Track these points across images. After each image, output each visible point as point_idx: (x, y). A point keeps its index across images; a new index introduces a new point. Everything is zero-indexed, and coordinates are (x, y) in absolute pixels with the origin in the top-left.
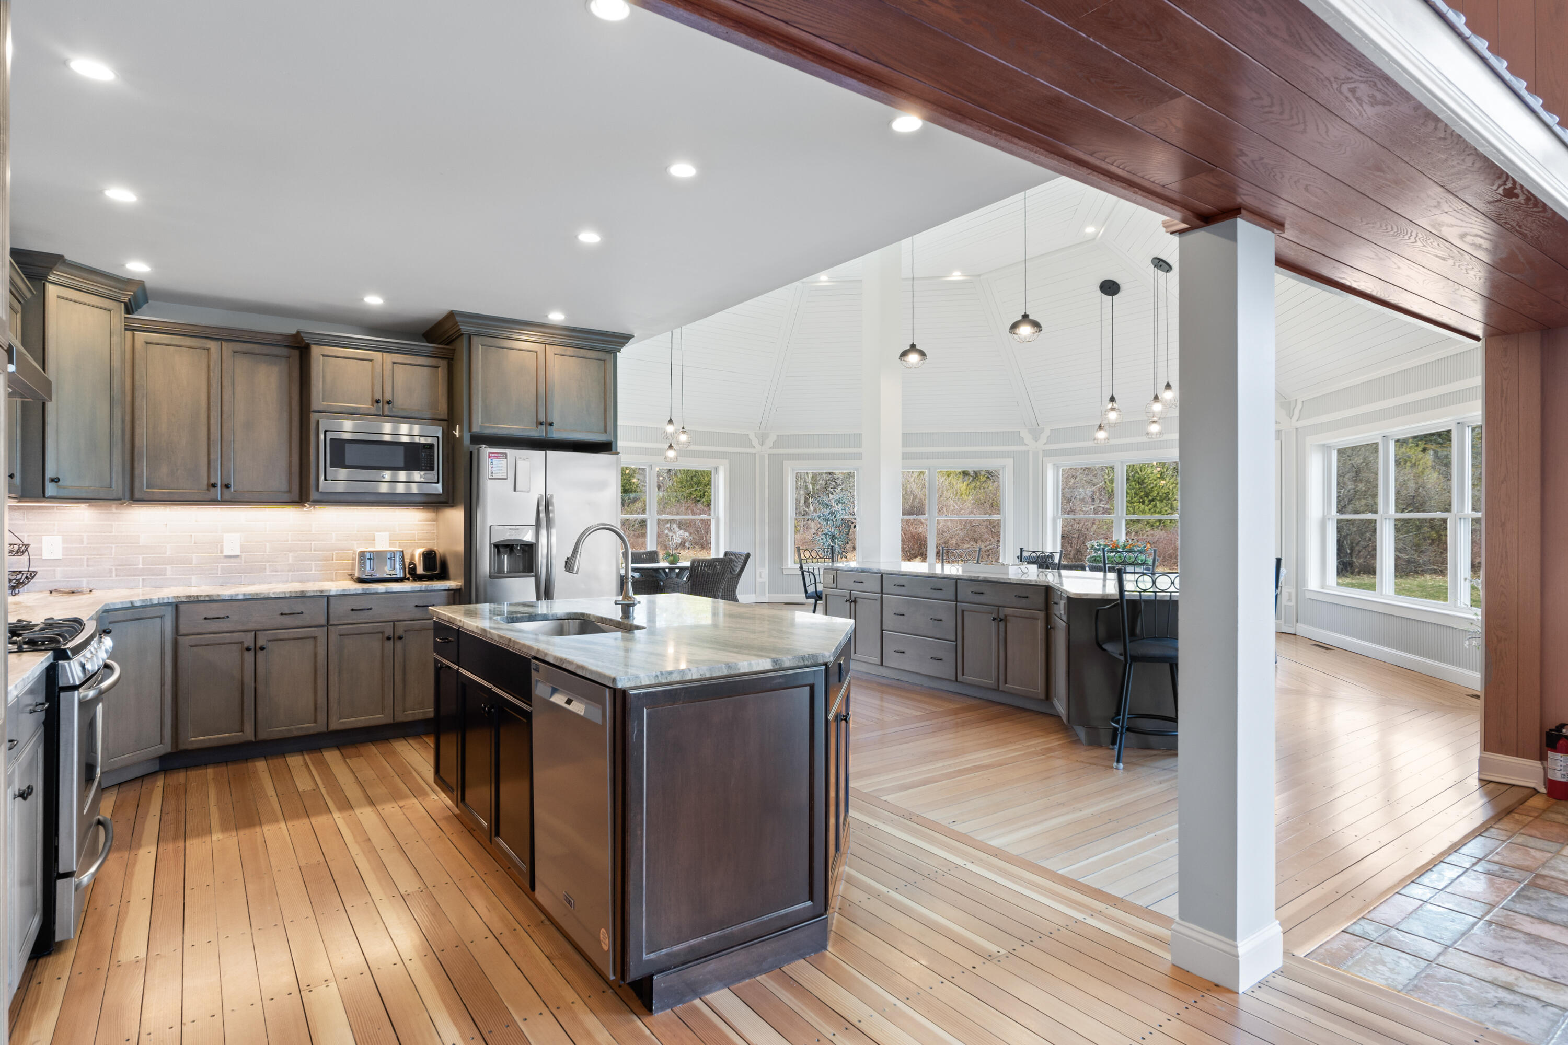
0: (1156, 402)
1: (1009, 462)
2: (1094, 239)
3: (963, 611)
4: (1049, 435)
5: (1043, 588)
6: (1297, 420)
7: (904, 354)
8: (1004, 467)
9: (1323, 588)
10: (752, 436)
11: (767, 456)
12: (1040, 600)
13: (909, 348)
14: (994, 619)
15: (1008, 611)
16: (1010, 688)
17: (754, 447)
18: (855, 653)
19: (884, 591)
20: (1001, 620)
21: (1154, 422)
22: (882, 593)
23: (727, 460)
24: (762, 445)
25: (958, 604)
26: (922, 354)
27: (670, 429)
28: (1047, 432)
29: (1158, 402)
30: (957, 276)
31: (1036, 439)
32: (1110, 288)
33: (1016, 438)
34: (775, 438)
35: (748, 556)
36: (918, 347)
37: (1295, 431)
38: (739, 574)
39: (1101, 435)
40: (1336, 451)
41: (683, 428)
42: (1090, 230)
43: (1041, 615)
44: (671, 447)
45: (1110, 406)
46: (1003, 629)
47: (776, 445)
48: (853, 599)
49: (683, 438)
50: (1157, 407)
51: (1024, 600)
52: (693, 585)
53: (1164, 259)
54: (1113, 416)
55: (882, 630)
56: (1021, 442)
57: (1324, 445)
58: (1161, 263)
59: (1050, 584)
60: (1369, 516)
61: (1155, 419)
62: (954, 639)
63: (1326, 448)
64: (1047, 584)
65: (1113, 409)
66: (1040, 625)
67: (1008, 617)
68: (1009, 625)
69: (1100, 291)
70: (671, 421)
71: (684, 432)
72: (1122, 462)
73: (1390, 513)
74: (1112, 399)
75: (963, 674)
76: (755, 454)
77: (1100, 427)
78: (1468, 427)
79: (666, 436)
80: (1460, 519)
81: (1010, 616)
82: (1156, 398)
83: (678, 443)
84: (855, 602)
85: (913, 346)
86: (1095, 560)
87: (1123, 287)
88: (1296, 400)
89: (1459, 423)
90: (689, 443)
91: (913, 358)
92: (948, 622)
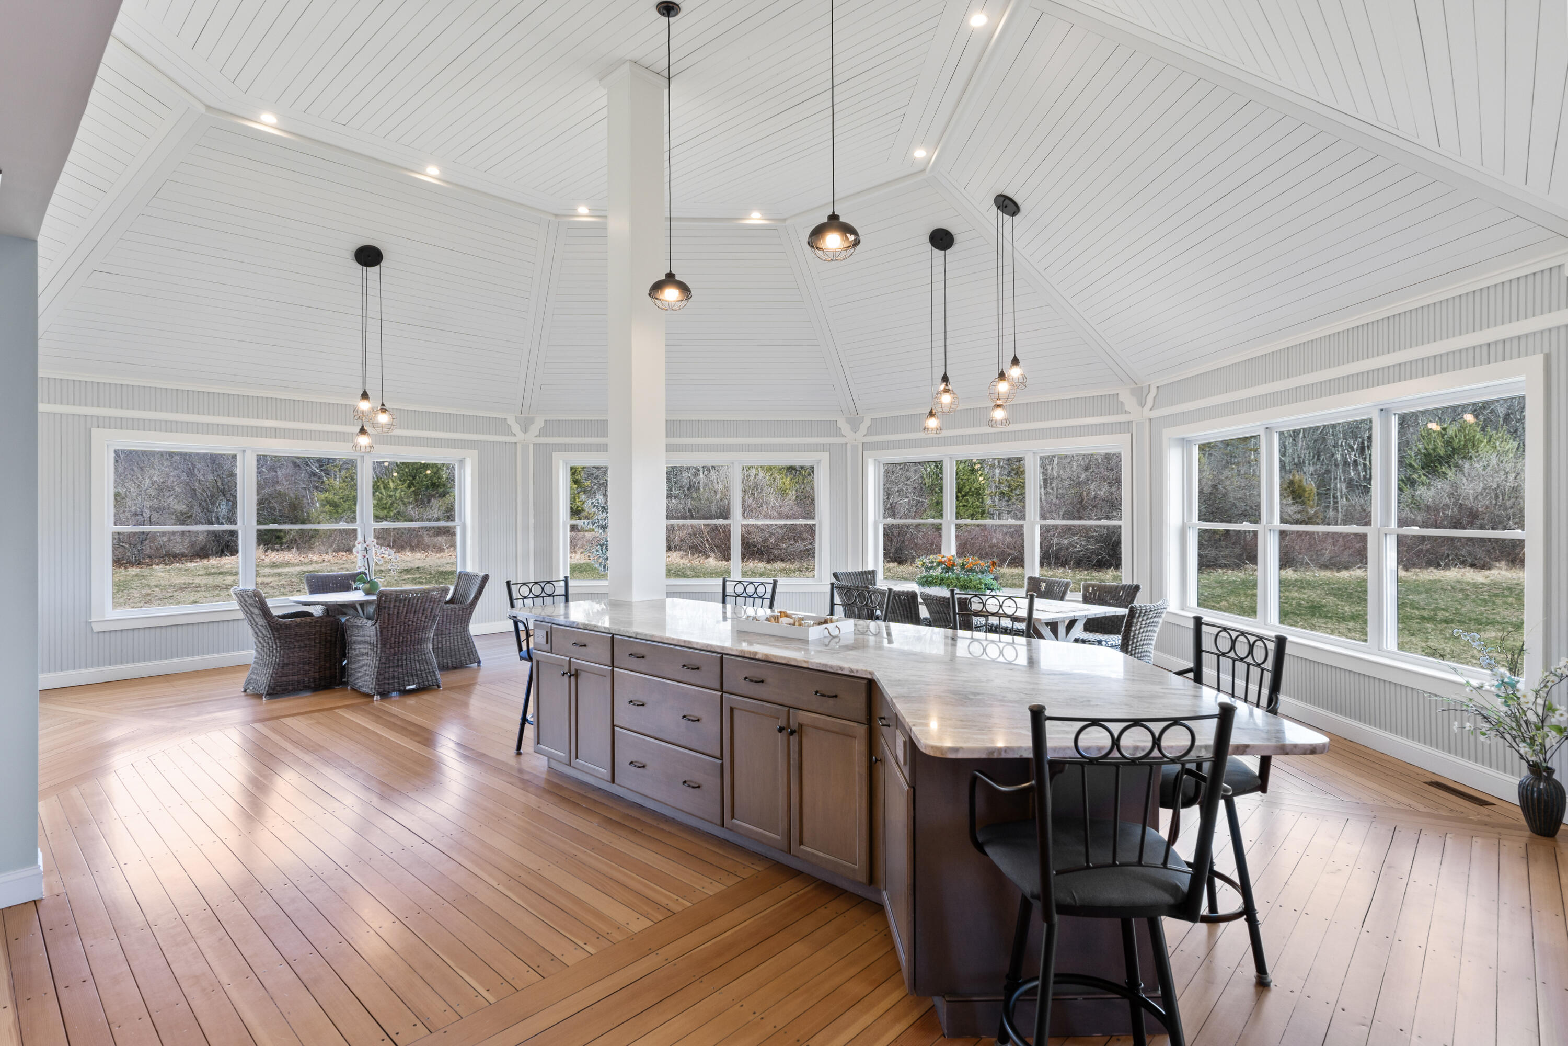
0: (1001, 380)
1: (825, 457)
2: (924, 170)
3: (732, 710)
4: (869, 425)
5: (865, 681)
6: (1151, 410)
7: (657, 287)
8: (819, 462)
9: (1183, 610)
10: (511, 421)
11: (531, 447)
12: (858, 703)
13: (664, 278)
14: (781, 730)
15: (804, 717)
16: (808, 853)
17: (515, 435)
18: (577, 757)
19: (615, 664)
20: (792, 732)
21: (998, 406)
22: (613, 666)
23: (476, 451)
24: (525, 432)
25: (724, 694)
26: (684, 288)
27: (364, 406)
28: (867, 423)
29: (1004, 380)
30: (756, 218)
31: (855, 430)
32: (941, 240)
33: (831, 428)
34: (543, 424)
35: (486, 578)
36: (677, 278)
37: (1148, 421)
38: (473, 604)
39: (932, 423)
40: (1197, 446)
41: (383, 405)
42: (920, 154)
43: (861, 730)
44: (362, 431)
45: (943, 387)
46: (797, 749)
47: (543, 432)
48: (573, 672)
49: (383, 418)
50: (1003, 387)
51: (831, 701)
52: (384, 628)
53: (1011, 196)
54: (946, 399)
55: (613, 726)
56: (838, 433)
57: (1183, 439)
58: (1007, 202)
59: (875, 678)
60: (1245, 526)
61: (999, 402)
62: (718, 754)
63: (1185, 443)
64: (869, 677)
65: (946, 391)
66: (859, 747)
67: (804, 728)
68: (805, 741)
69: (930, 244)
70: (365, 396)
71: (384, 410)
72: (951, 458)
73: (1275, 523)
74: (945, 379)
75: (733, 817)
76: (516, 443)
77: (931, 414)
78: (1395, 414)
79: (359, 415)
80: (1386, 535)
81: (808, 726)
82: (1002, 376)
83: (375, 425)
84: (576, 675)
85: (670, 276)
86: (926, 581)
87: (957, 239)
88: (1149, 385)
89: (1382, 410)
90: (391, 426)
91: (671, 294)
92: (710, 726)
